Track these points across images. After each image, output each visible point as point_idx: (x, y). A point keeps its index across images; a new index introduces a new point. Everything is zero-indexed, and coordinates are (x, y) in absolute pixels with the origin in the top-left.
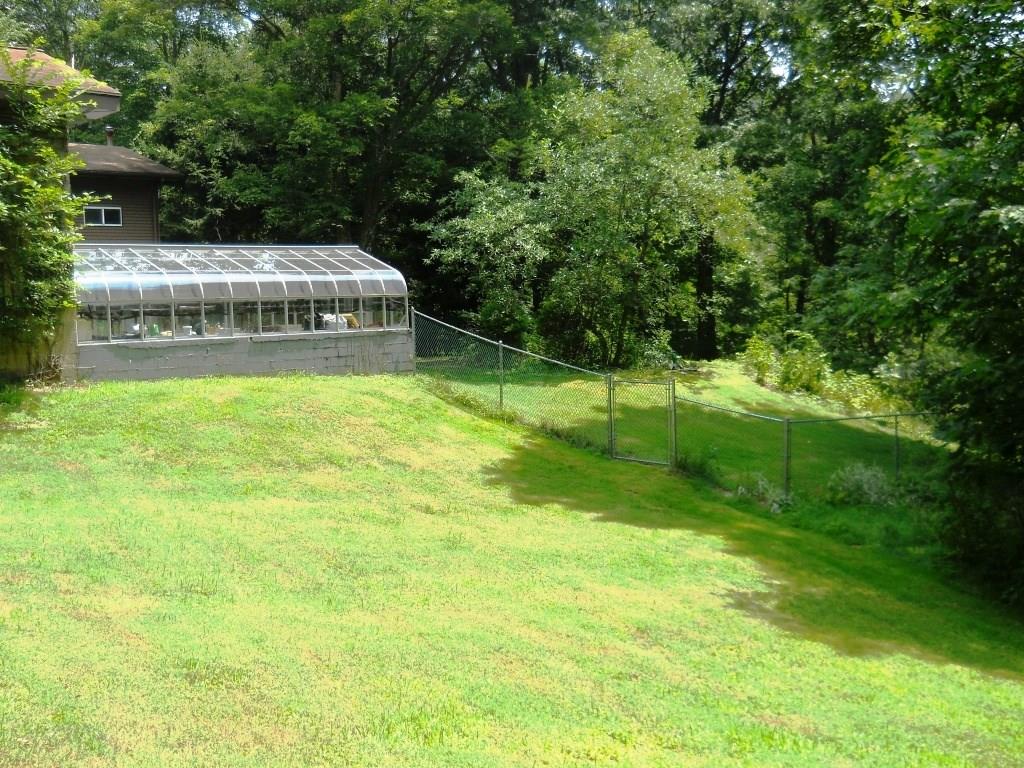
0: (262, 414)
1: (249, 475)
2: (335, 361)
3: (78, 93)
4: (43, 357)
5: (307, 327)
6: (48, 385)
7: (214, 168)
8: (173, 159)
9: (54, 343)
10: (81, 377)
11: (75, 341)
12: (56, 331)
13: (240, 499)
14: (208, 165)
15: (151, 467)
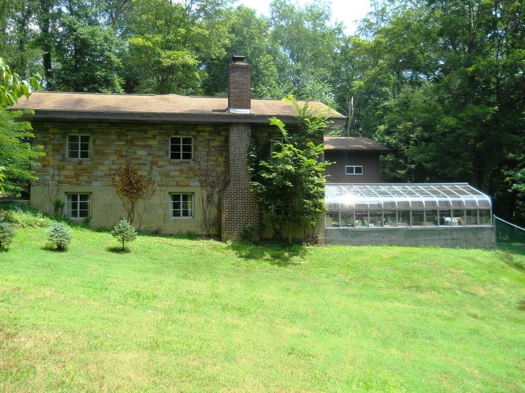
0: (406, 264)
1: (391, 291)
2: (449, 241)
3: (326, 118)
4: (311, 233)
5: (436, 223)
6: (313, 245)
7: (411, 145)
8: (392, 142)
9: (315, 227)
10: (327, 242)
11: (325, 227)
12: (317, 222)
13: (381, 301)
14: (409, 144)
15: (347, 284)
